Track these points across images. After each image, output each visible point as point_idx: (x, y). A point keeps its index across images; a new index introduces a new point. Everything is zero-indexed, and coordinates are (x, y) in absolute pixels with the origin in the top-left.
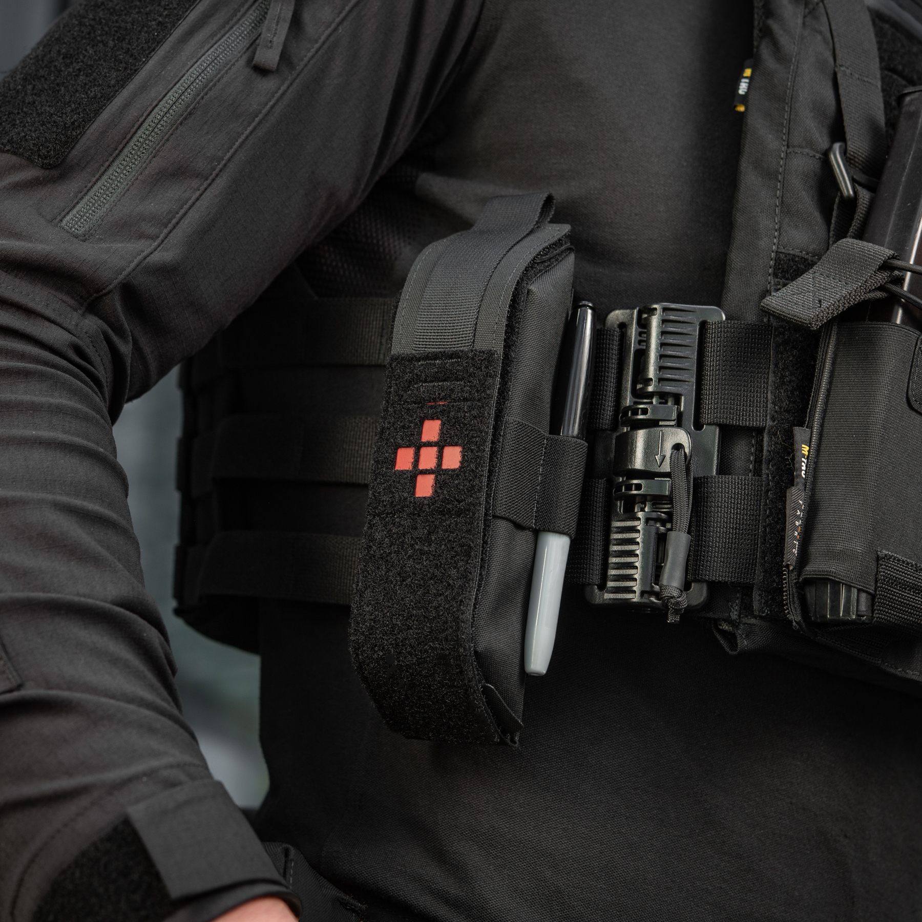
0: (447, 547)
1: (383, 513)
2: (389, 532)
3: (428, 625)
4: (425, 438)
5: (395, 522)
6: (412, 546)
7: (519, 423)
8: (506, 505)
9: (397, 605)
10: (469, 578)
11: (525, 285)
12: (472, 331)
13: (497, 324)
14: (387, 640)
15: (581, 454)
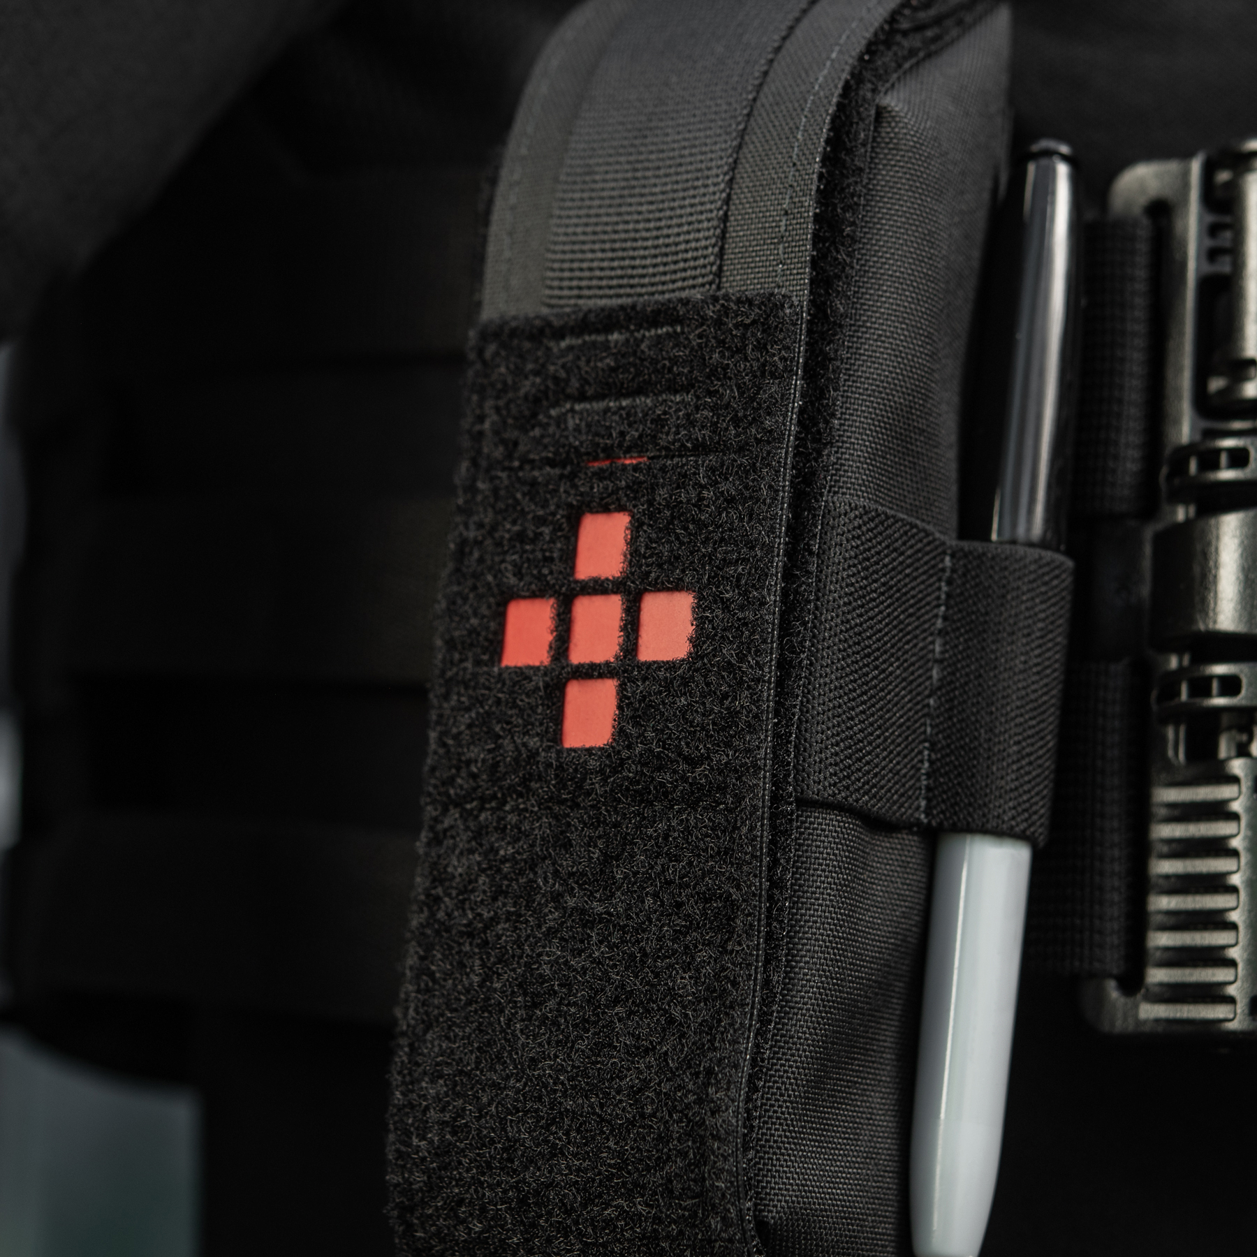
0: (662, 901)
1: (468, 797)
2: (491, 857)
3: (611, 1144)
4: (585, 569)
5: (505, 827)
6: (556, 898)
7: (866, 513)
8: (836, 764)
9: (518, 1081)
10: (730, 998)
11: (869, 95)
12: (713, 241)
13: (786, 213)
14: (491, 1187)
15: (1055, 595)
